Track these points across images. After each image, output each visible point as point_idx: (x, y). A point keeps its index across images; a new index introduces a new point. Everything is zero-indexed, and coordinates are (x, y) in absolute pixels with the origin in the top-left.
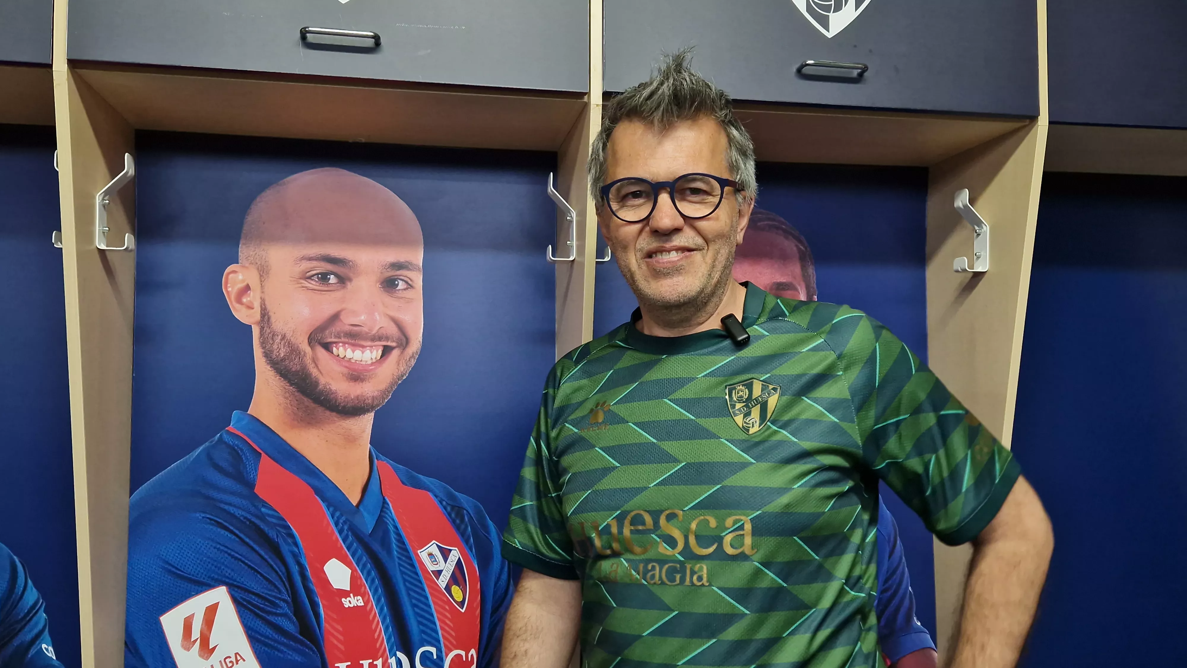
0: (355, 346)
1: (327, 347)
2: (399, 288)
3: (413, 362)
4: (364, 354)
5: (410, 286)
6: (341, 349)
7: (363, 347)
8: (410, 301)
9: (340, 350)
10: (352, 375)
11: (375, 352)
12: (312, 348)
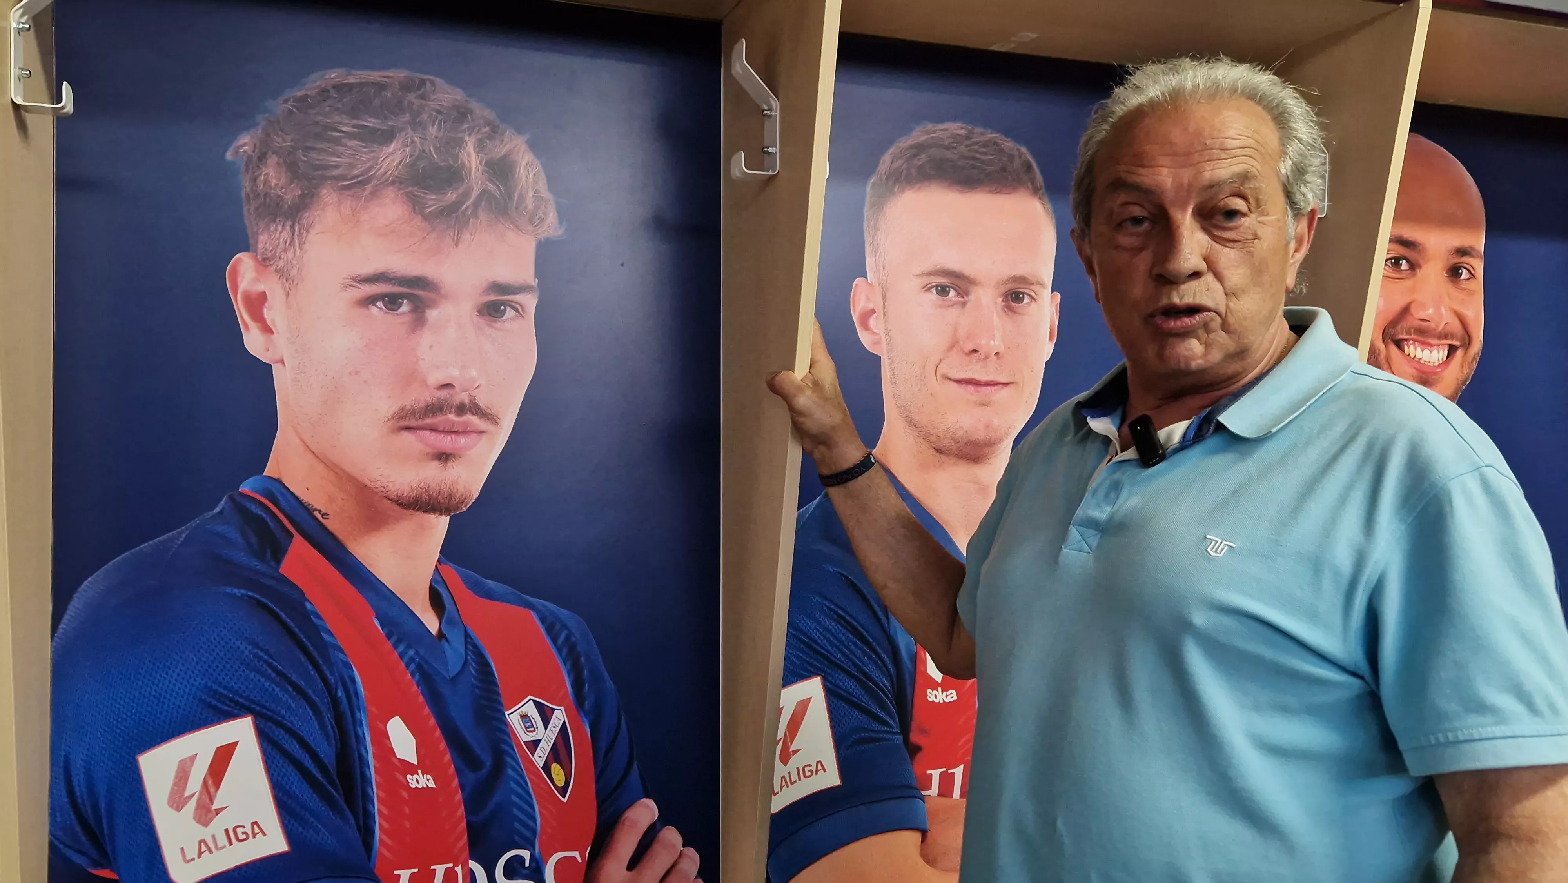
0: (1425, 344)
1: (1399, 344)
2: (1463, 277)
3: (1475, 364)
4: (1432, 354)
5: (1472, 276)
6: (1412, 347)
7: (1431, 345)
8: (1471, 293)
9: (1411, 349)
10: (1421, 378)
11: (1441, 352)
12: (1386, 345)
